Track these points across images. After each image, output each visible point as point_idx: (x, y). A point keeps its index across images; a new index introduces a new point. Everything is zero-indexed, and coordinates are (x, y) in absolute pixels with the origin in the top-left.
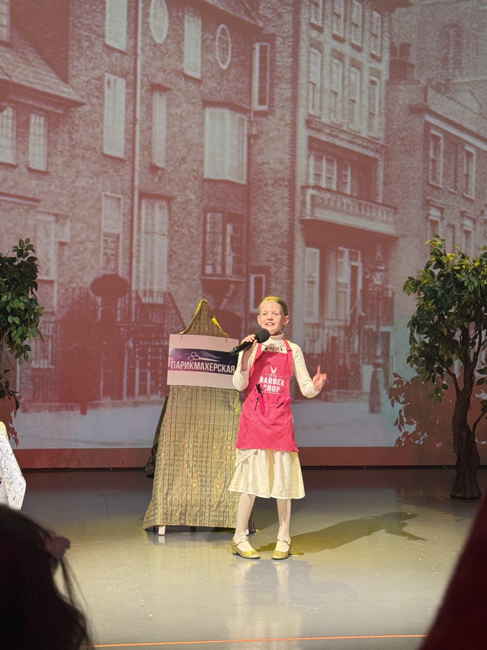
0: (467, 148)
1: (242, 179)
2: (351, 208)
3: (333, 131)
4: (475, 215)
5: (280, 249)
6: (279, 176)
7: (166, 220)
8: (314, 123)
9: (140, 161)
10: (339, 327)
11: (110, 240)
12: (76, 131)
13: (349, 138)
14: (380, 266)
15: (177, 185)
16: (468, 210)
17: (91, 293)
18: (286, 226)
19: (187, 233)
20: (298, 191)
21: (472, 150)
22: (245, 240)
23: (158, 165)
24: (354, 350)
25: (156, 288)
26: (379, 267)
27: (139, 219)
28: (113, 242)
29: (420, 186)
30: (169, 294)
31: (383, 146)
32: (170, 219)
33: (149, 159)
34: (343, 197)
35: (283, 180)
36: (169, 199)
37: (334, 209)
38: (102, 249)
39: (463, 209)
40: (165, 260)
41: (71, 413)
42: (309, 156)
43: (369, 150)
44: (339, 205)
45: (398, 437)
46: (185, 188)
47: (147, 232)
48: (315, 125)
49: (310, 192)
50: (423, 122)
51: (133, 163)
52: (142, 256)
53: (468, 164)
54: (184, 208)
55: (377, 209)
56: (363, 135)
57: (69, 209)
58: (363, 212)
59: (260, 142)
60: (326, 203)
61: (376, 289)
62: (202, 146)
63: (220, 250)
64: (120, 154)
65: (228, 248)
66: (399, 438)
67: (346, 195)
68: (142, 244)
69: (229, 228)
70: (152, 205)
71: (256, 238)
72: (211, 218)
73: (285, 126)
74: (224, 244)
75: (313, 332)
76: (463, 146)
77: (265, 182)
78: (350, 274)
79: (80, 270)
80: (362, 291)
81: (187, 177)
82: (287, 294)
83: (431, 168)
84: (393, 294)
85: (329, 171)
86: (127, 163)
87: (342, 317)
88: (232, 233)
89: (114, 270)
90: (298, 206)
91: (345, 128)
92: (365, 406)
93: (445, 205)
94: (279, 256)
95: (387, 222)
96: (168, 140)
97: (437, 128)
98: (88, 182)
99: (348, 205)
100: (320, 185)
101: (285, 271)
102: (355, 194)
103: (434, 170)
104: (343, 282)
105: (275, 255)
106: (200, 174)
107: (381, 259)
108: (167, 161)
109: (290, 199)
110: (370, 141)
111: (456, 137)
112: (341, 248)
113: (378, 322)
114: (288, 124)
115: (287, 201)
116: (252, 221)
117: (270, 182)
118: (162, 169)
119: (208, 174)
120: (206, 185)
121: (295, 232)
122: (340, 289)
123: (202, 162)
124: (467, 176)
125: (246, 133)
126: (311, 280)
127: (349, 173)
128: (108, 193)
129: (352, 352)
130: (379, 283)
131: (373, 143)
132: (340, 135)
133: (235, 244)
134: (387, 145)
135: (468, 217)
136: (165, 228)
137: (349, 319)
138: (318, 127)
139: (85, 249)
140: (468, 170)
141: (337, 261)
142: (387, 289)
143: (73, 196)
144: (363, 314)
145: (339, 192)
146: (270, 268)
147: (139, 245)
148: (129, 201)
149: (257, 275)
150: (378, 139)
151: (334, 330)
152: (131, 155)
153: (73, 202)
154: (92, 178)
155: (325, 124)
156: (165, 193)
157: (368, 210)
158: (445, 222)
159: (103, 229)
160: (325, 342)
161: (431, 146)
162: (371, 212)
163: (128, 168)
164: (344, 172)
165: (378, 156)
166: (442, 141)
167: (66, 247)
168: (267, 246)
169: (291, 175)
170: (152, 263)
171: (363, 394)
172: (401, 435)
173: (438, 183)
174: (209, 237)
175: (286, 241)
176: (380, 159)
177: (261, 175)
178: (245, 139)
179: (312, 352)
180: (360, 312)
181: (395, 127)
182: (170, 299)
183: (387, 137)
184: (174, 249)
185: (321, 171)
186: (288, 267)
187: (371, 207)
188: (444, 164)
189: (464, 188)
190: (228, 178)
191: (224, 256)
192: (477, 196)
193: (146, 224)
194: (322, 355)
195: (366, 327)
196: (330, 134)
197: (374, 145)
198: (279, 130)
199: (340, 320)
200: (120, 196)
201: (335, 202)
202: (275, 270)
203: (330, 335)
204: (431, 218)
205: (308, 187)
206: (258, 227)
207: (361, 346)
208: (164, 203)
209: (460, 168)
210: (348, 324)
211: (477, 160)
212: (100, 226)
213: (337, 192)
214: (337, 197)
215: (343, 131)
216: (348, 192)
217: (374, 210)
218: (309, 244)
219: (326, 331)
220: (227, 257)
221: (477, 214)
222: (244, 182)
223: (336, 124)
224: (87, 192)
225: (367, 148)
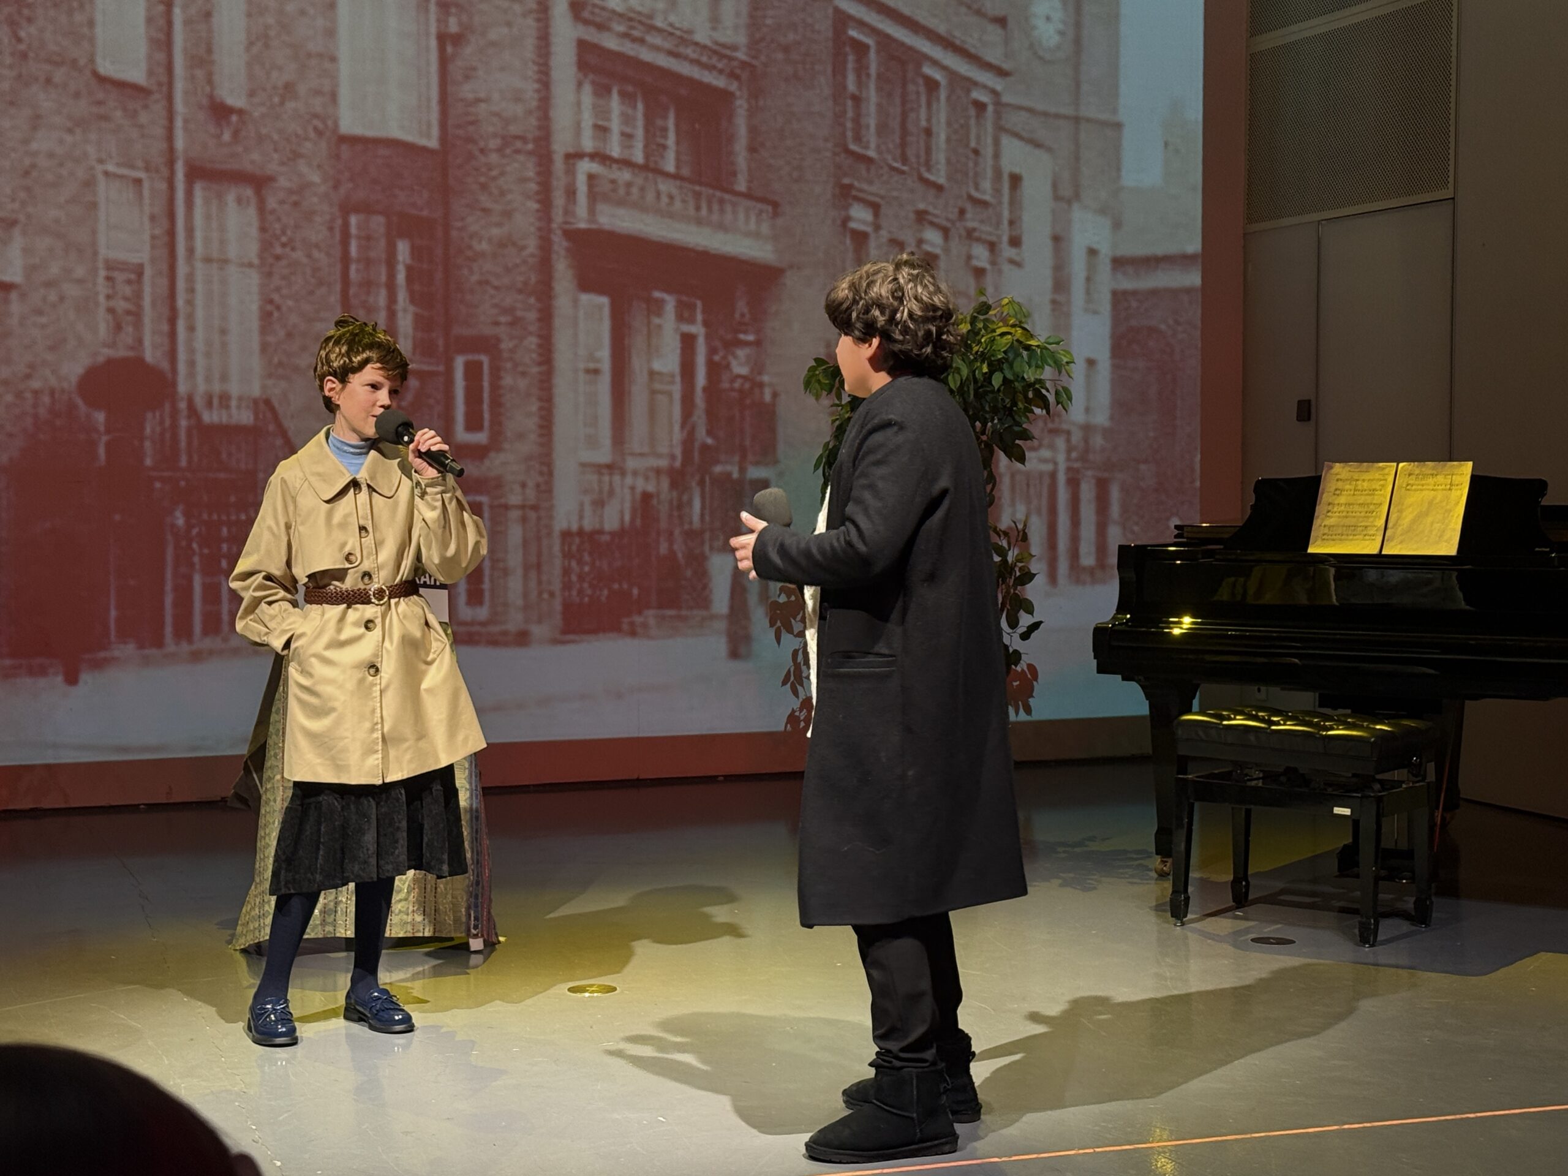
0: (928, 70)
1: (428, 136)
2: (678, 205)
3: (632, 28)
4: (948, 220)
5: (520, 297)
6: (514, 129)
7: (254, 231)
8: (589, 8)
9: (186, 93)
10: (658, 471)
11: (120, 277)
12: (30, 20)
13: (668, 45)
14: (745, 332)
15: (276, 150)
16: (931, 209)
17: (80, 402)
18: (532, 245)
19: (305, 260)
20: (559, 165)
21: (937, 75)
22: (439, 276)
23: (231, 101)
24: (691, 523)
25: (234, 389)
26: (742, 336)
27: (190, 231)
28: (129, 282)
29: (828, 154)
30: (268, 402)
31: (744, 64)
32: (263, 229)
33: (208, 89)
34: (660, 179)
35: (523, 139)
36: (259, 183)
37: (640, 206)
38: (101, 298)
39: (921, 206)
40: (255, 324)
41: (42, 682)
42: (580, 85)
43: (715, 73)
44: (650, 196)
45: (790, 711)
46: (296, 155)
47: (208, 260)
48: (593, 13)
49: (585, 167)
50: (830, 11)
51: (170, 98)
52: (200, 314)
53: (929, 105)
54: (296, 204)
55: (734, 205)
56: (701, 37)
57: (16, 205)
58: (704, 211)
59: (468, 50)
60: (622, 191)
61: (737, 385)
62: (333, 59)
63: (382, 299)
64: (137, 75)
65: (402, 296)
66: (793, 711)
67: (667, 175)
68: (199, 287)
69: (403, 249)
70: (220, 196)
71: (465, 271)
72: (359, 228)
73: (524, 15)
74: (391, 287)
75: (600, 482)
76: (919, 66)
77: (482, 144)
78: (678, 351)
79: (52, 348)
80: (705, 389)
81: (300, 132)
82: (540, 399)
83: (850, 114)
84: (775, 395)
85: (627, 120)
86: (157, 96)
87: (663, 449)
88: (409, 261)
89: (132, 348)
90: (559, 200)
91: (659, 23)
92: (720, 645)
93: (882, 197)
94: (519, 313)
95: (757, 235)
96: (251, 44)
97: (861, 24)
98: (61, 142)
99: (671, 197)
100: (608, 152)
101: (533, 347)
102: (686, 172)
103: (857, 120)
104: (664, 370)
105: (509, 311)
106: (330, 123)
107: (748, 316)
108: (252, 94)
109: (538, 183)
110: (715, 52)
111: (902, 44)
112: (657, 294)
113: (743, 457)
114: (531, 12)
115: (533, 187)
116: (454, 234)
117: (493, 144)
118: (240, 112)
119: (349, 124)
120: (345, 151)
121: (554, 256)
122: (657, 386)
123: (334, 97)
124: (928, 132)
125: (433, 30)
126: (592, 366)
127: (671, 123)
128: (111, 168)
129: (686, 527)
130: (744, 371)
131: (722, 56)
132: (649, 39)
133: (417, 287)
134: (755, 62)
135: (932, 224)
136: (252, 250)
137: (678, 452)
138: (598, 20)
139: (62, 299)
140: (929, 120)
141: (649, 323)
142: (761, 385)
143: (27, 173)
144: (709, 441)
145: (651, 168)
146: (498, 340)
147: (191, 290)
148: (163, 186)
149: (470, 357)
150: (734, 48)
151: (647, 478)
152: (164, 79)
153: (28, 189)
154: (70, 131)
155: (614, 12)
156: (248, 167)
157: (716, 207)
158: (884, 233)
159: (103, 252)
160: (627, 505)
161: (850, 65)
162: (722, 211)
163: (158, 107)
164: (659, 122)
165: (734, 87)
166: (872, 55)
167: (14, 295)
168: (492, 292)
169: (539, 128)
170: (223, 332)
171: (713, 617)
172: (796, 704)
173: (867, 147)
174: (358, 270)
175: (533, 279)
176: (738, 93)
177: (471, 128)
178: (433, 43)
179: (597, 526)
180: (701, 433)
181: (769, 21)
182: (269, 415)
183: (754, 44)
184: (276, 297)
185: (609, 120)
186: (539, 336)
187: (721, 202)
188: (879, 105)
189: (922, 160)
190: (397, 133)
191: (392, 314)
192: (950, 178)
193: (207, 240)
194: (621, 533)
195: (718, 469)
196: (625, 35)
197: (725, 61)
198: (509, 24)
199: (659, 456)
200: (141, 175)
201: (642, 189)
202: (511, 345)
203: (639, 490)
204: (853, 225)
205: (579, 155)
206: (470, 247)
207: (707, 512)
208: (249, 192)
209: (912, 115)
210: (678, 464)
211: (948, 98)
212: (94, 244)
213: (645, 168)
214: (646, 179)
215: (652, 28)
216: (670, 167)
217: (728, 208)
218: (585, 284)
219: (629, 480)
220: (400, 315)
221: (951, 216)
222: (433, 143)
223: (640, 13)
224: (61, 165)
225: (711, 68)
